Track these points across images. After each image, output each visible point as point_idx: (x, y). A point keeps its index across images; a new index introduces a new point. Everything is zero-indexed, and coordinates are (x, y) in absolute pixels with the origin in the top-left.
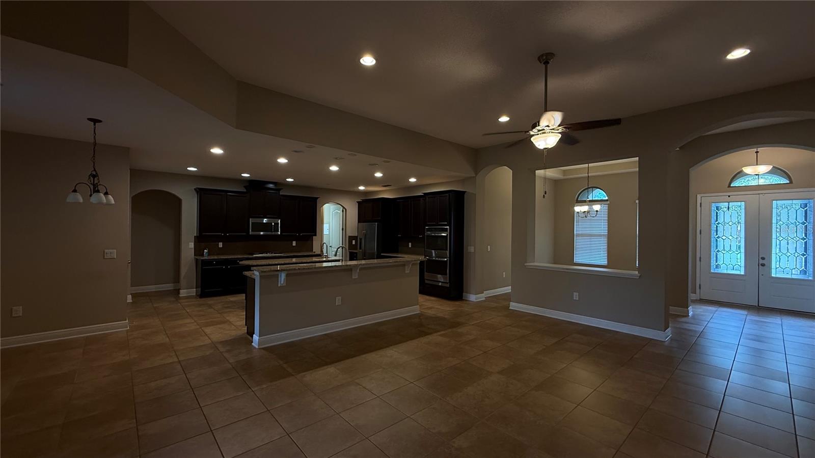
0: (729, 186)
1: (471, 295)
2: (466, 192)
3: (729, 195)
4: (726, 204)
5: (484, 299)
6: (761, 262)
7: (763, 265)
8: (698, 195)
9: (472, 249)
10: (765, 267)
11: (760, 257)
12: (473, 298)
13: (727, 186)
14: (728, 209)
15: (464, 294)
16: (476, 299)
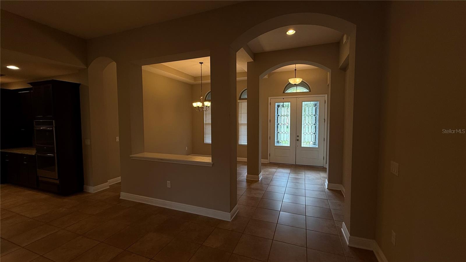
0: (284, 92)
1: (90, 187)
2: (81, 84)
3: (283, 98)
4: (282, 104)
5: (109, 187)
6: (297, 138)
7: (298, 140)
8: (269, 98)
9: (88, 142)
10: (298, 141)
11: (297, 135)
12: (92, 189)
13: (283, 92)
14: (283, 107)
15: (85, 186)
16: (94, 191)
